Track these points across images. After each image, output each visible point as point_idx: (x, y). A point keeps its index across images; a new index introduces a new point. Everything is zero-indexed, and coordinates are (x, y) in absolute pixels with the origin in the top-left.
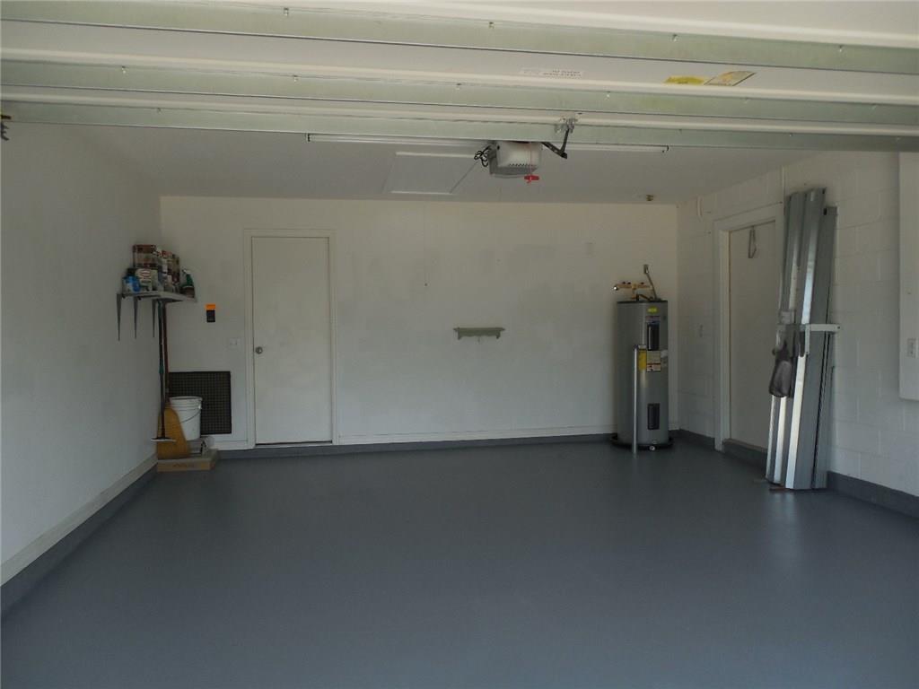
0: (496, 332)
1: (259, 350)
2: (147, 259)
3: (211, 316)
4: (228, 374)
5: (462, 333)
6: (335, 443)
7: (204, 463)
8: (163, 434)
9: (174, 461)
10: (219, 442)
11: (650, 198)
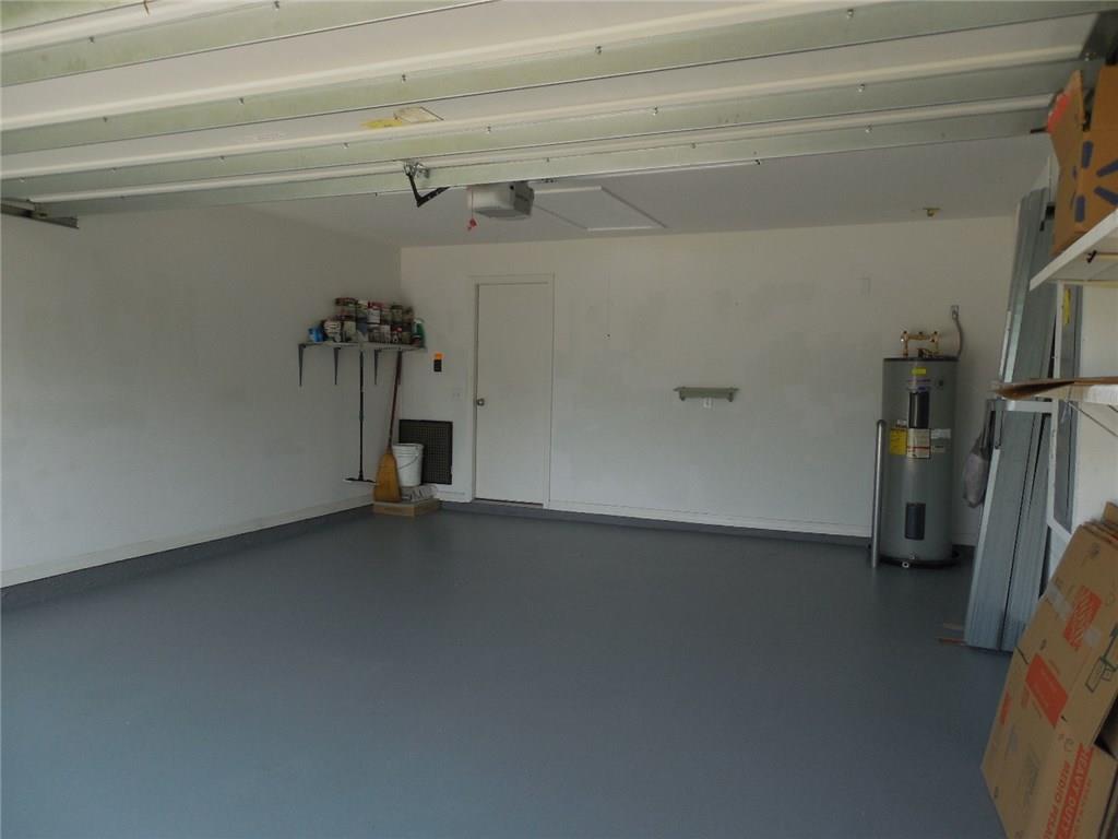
0: (730, 394)
1: (479, 402)
2: (343, 311)
3: (438, 366)
4: (450, 424)
5: (685, 393)
6: (545, 507)
7: (408, 509)
8: (361, 476)
9: (385, 504)
10: (441, 492)
11: (930, 213)
